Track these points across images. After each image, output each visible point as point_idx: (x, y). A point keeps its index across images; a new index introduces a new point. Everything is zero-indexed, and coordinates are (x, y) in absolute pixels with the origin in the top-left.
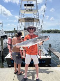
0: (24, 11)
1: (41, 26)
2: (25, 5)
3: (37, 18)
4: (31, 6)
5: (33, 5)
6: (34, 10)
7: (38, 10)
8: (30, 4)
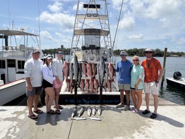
0: (84, 17)
1: (112, 43)
2: (85, 6)
3: (106, 30)
4: (95, 8)
5: (98, 6)
6: (102, 15)
7: (107, 16)
8: (93, 3)
